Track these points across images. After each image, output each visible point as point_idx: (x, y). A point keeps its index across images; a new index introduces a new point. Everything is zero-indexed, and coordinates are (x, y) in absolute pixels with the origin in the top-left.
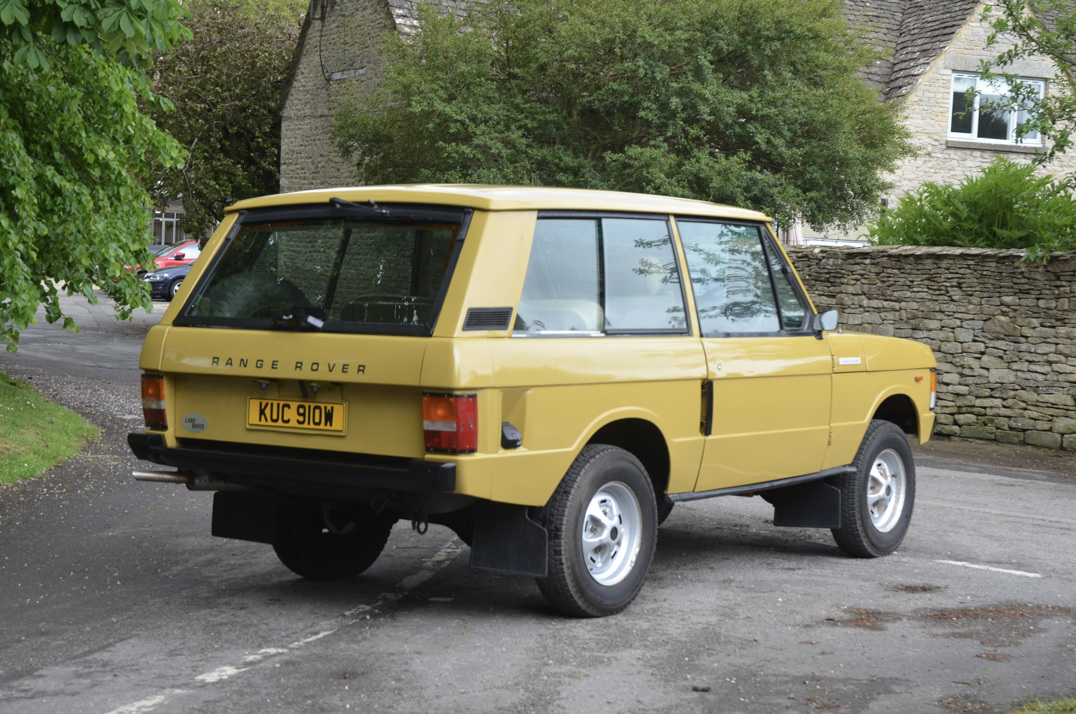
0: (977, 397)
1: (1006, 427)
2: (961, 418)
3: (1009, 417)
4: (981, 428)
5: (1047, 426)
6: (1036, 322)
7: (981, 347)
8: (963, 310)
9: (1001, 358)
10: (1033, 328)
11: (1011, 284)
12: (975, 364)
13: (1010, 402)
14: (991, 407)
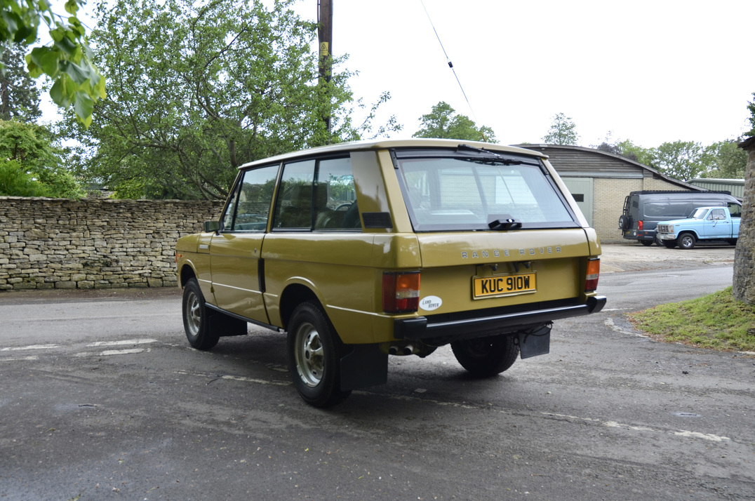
0: (22, 269)
1: (43, 282)
2: (12, 280)
3: (45, 277)
4: (26, 284)
5: (68, 279)
6: (57, 231)
7: (24, 244)
8: (10, 226)
9: (37, 249)
10: (56, 234)
11: (41, 214)
12: (20, 253)
13: (45, 270)
14: (33, 273)
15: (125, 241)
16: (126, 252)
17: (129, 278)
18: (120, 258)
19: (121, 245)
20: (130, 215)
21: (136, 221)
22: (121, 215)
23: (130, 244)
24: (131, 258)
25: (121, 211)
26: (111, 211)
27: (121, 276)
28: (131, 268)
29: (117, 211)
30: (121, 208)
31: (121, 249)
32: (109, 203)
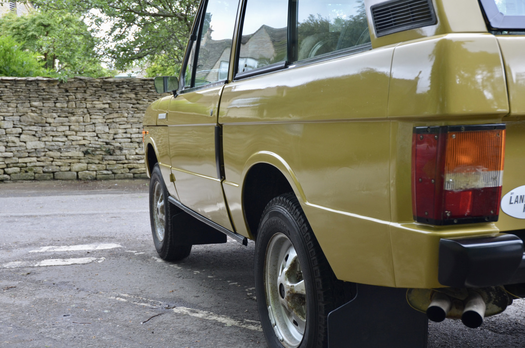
0: (19, 158)
1: (42, 172)
2: (9, 170)
3: (43, 167)
4: (24, 174)
5: (68, 168)
6: (55, 115)
7: (20, 130)
8: (5, 110)
9: (34, 135)
10: (53, 118)
11: (37, 96)
12: (16, 140)
13: (43, 158)
14: (30, 162)
15: (129, 126)
16: (131, 138)
17: (134, 168)
18: (124, 145)
19: (125, 131)
20: (133, 96)
21: (140, 102)
22: (124, 96)
23: (134, 130)
24: (136, 145)
25: (124, 91)
26: (112, 91)
27: (125, 166)
28: (136, 157)
29: (119, 92)
30: (123, 88)
31: (125, 135)
32: (110, 83)
